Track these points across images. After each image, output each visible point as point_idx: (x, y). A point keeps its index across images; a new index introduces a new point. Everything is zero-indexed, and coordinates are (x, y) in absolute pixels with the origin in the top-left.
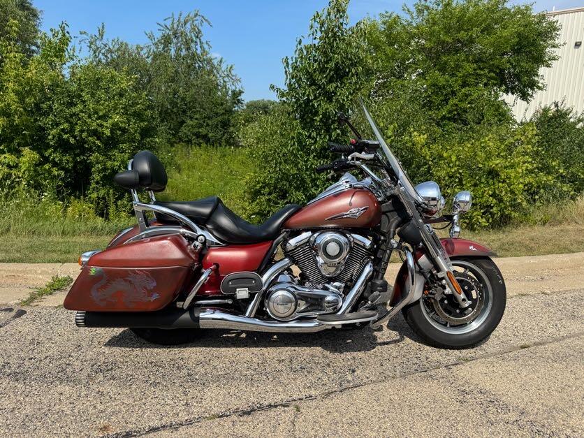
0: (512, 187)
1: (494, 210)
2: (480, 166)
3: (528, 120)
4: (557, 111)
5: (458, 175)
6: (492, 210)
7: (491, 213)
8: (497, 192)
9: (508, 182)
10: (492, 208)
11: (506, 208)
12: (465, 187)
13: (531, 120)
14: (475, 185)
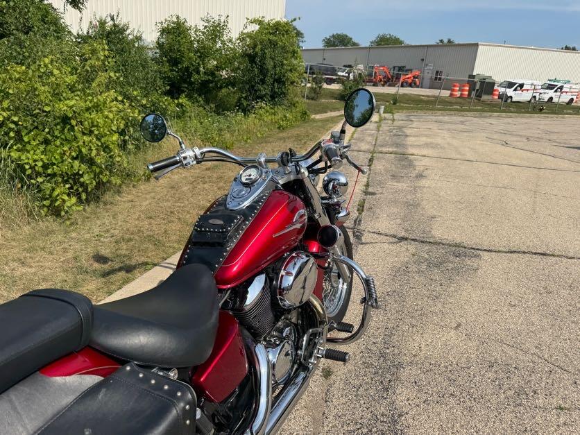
0: (103, 140)
1: (86, 179)
2: (47, 109)
3: (85, 33)
4: (115, 25)
5: (12, 126)
6: (82, 180)
7: (82, 185)
8: (84, 150)
9: (96, 132)
10: (82, 176)
11: (101, 173)
12: (28, 147)
13: (88, 33)
14: (46, 142)
